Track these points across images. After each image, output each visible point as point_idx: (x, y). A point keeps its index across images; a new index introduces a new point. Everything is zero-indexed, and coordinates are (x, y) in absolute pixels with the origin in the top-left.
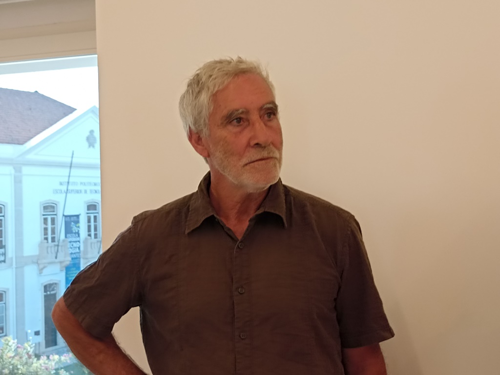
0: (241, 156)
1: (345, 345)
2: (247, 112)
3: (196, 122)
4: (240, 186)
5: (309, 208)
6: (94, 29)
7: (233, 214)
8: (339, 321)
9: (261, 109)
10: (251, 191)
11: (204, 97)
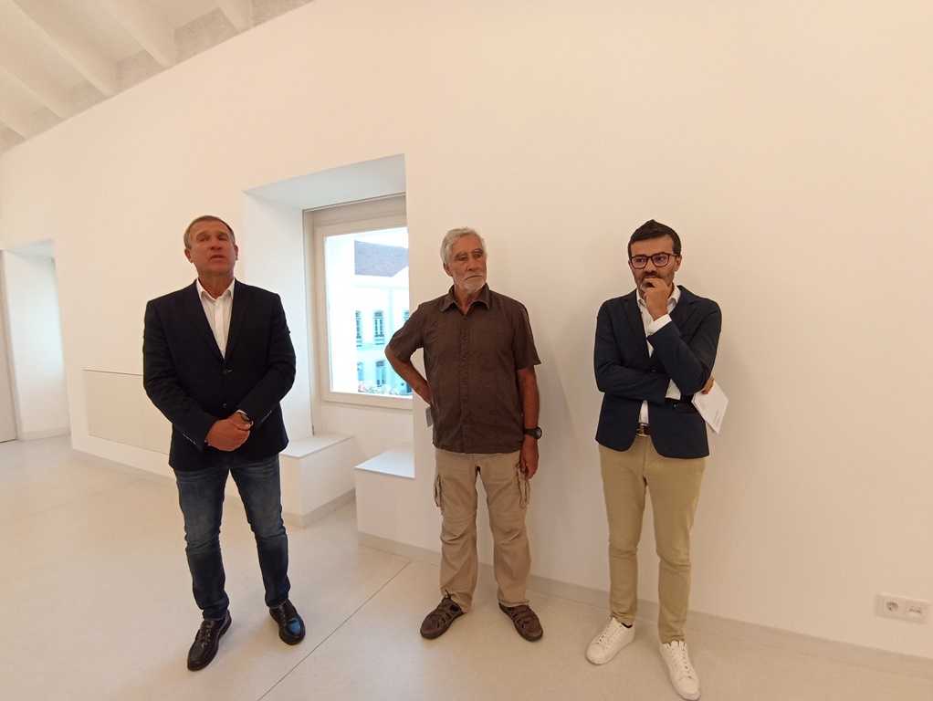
0: (463, 275)
1: (516, 368)
2: (466, 254)
3: (445, 259)
4: (466, 290)
5: (501, 301)
6: (405, 214)
7: (463, 303)
8: (514, 355)
9: (473, 252)
10: (470, 292)
11: (448, 247)
